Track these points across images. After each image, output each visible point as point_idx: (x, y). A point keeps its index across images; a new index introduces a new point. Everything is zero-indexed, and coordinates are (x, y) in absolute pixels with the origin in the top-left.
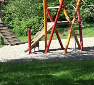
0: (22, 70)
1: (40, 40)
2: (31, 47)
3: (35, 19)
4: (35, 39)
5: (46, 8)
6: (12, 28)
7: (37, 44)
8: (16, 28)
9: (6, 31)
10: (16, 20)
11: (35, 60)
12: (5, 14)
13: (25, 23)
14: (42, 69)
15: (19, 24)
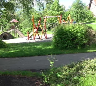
0: (25, 46)
1: (32, 35)
2: (29, 38)
3: (30, 28)
4: (30, 35)
5: (34, 24)
6: (22, 31)
7: (31, 37)
8: (24, 32)
9: (20, 32)
10: (23, 29)
11: (30, 42)
12: (19, 27)
13: (26, 30)
14: (32, 45)
15: (24, 30)
